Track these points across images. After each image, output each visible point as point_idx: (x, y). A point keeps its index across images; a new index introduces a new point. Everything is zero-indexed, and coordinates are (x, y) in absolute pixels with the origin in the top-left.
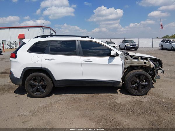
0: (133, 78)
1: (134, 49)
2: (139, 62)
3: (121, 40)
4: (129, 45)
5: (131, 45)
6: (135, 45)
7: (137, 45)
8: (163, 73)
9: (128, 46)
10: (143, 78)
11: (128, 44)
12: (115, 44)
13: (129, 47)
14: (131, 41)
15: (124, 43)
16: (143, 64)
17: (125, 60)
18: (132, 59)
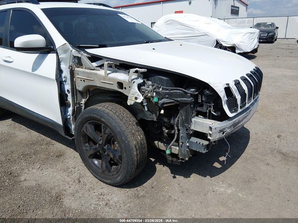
0: (85, 125)
2: (104, 78)
16: (115, 88)
17: (72, 67)
18: (95, 64)
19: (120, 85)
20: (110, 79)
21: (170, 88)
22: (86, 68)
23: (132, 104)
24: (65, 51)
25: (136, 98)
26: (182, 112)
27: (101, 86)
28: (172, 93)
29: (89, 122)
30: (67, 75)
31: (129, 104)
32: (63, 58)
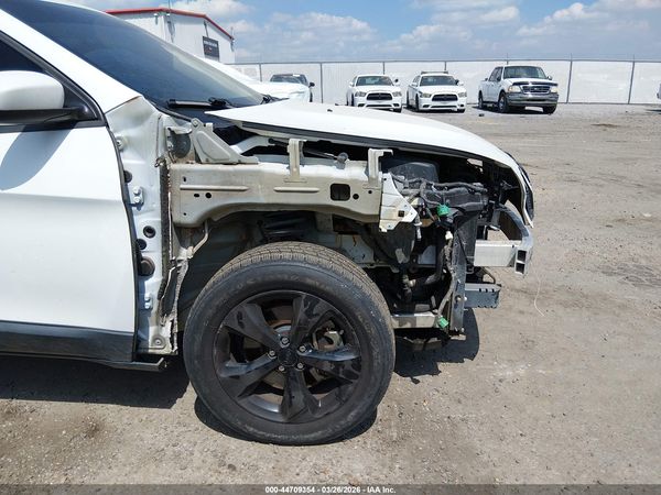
0: (235, 311)
1: (541, 109)
2: (287, 181)
3: (488, 68)
4: (517, 89)
5: (526, 89)
6: (545, 87)
7: (553, 89)
8: (521, 268)
9: (512, 93)
10: (309, 314)
11: (515, 84)
12: (457, 82)
13: (516, 97)
14: (532, 72)
15: (499, 80)
16: (325, 198)
17: (165, 161)
18: (237, 149)
19: (340, 191)
20: (307, 180)
21: (448, 184)
22: (208, 162)
23: (392, 228)
24: (139, 119)
25: (401, 214)
26: (461, 232)
27: (271, 201)
28: (454, 194)
29: (253, 297)
30: (147, 186)
31: (384, 230)
32: (128, 138)
